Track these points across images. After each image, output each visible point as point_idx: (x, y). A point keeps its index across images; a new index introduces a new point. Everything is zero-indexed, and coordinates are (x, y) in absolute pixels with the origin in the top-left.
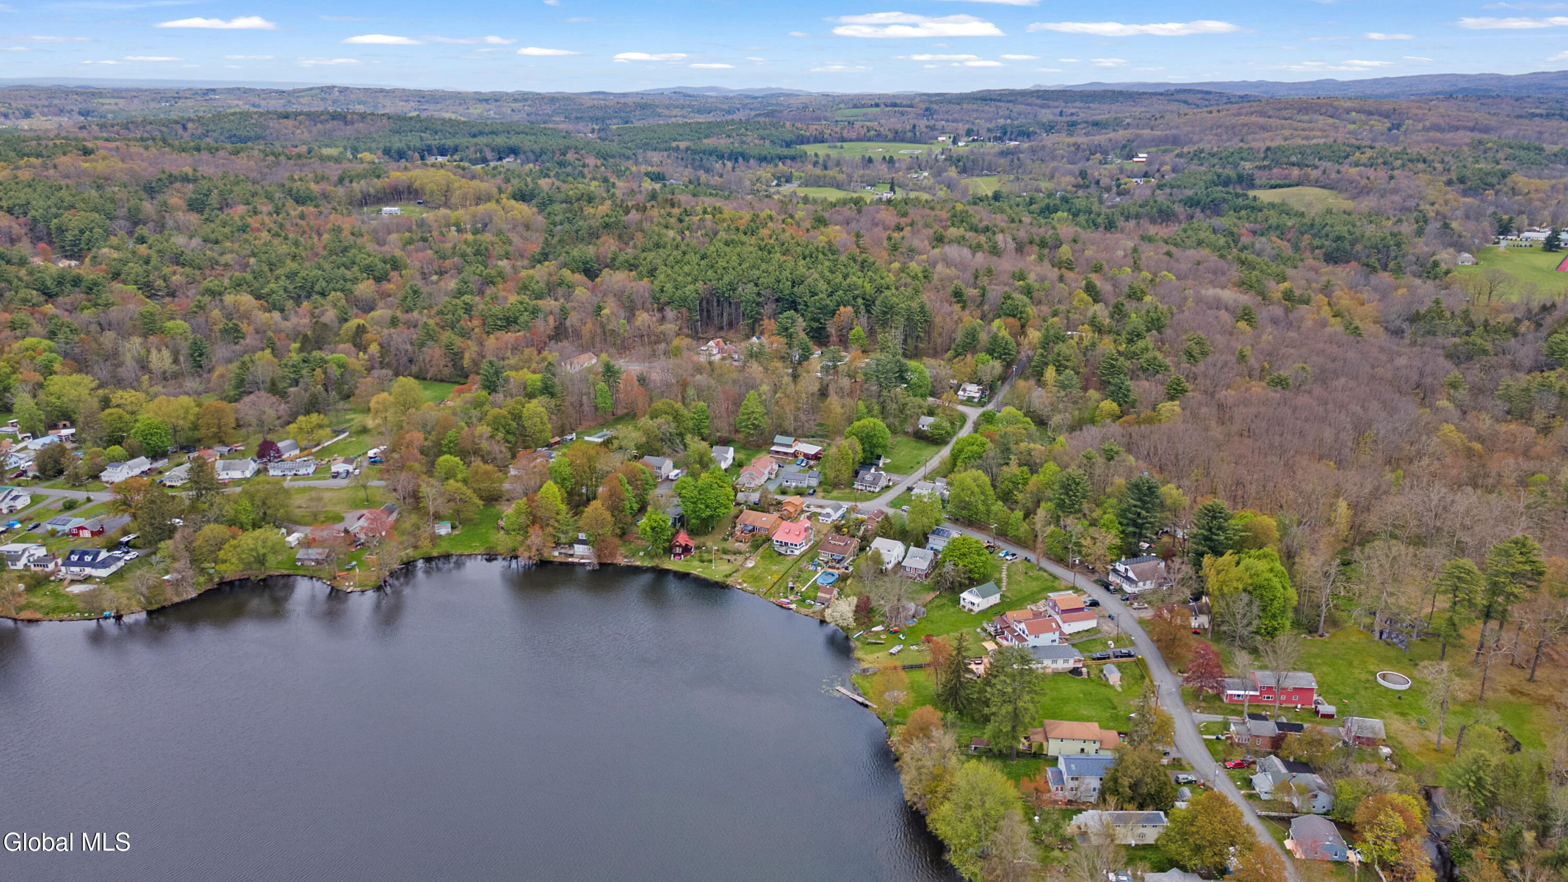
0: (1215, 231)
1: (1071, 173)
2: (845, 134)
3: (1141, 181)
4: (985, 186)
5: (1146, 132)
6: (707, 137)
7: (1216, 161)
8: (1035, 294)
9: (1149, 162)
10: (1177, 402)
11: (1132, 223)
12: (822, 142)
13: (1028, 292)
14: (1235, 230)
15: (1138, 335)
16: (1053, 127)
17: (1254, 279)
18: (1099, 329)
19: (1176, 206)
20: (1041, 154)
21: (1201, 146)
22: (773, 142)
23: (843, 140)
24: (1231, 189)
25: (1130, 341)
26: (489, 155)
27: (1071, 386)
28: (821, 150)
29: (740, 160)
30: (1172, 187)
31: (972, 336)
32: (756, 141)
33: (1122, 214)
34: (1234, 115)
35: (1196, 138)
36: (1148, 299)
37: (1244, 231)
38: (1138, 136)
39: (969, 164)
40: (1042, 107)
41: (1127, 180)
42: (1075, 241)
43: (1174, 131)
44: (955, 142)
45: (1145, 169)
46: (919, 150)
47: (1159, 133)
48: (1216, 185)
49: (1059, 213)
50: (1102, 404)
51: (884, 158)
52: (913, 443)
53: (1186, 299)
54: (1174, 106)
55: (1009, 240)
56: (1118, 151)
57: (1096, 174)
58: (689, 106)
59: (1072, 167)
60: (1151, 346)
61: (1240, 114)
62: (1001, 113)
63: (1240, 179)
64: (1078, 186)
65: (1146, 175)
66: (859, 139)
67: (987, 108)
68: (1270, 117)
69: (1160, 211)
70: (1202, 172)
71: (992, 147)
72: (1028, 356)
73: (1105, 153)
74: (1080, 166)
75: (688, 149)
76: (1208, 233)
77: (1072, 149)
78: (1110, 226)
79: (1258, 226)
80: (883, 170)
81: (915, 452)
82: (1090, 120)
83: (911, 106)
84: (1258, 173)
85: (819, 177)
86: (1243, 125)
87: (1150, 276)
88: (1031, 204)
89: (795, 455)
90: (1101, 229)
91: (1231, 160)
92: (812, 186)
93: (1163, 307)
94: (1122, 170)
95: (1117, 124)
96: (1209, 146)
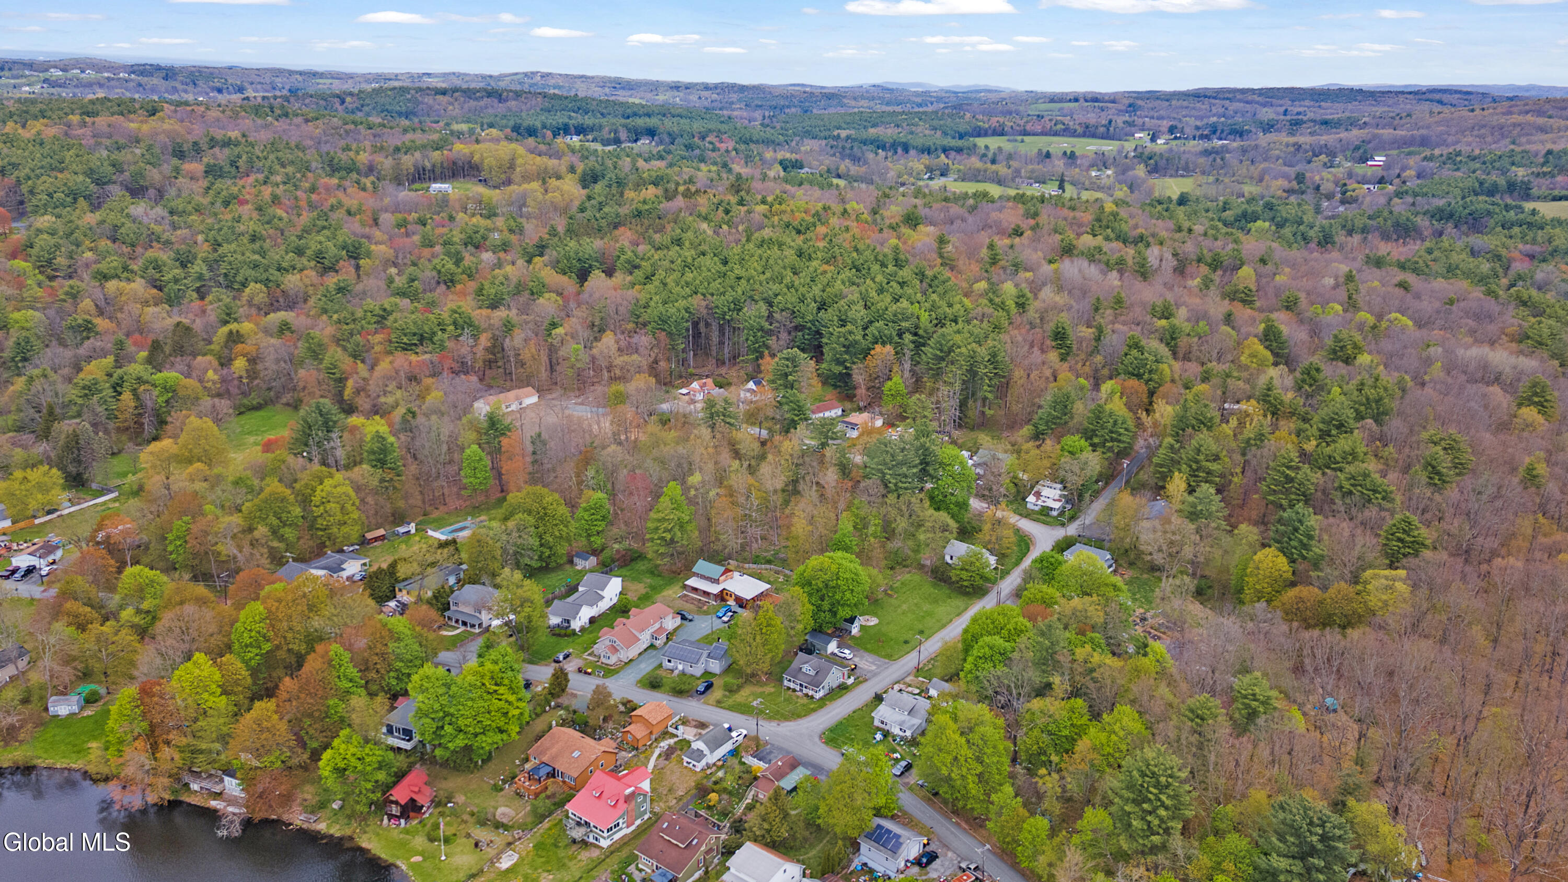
0: (1473, 253)
1: (1286, 176)
2: (1029, 127)
3: (1374, 188)
4: (1173, 187)
5: (1386, 133)
6: (873, 126)
7: (1478, 165)
8: (1183, 342)
9: (1387, 166)
10: (1402, 573)
11: (1356, 238)
12: (1002, 134)
13: (1171, 339)
14: (1504, 252)
15: (1340, 426)
16: (1272, 126)
17: (1546, 331)
18: (1274, 410)
19: (1418, 220)
20: (1251, 154)
21: (1458, 148)
22: (945, 134)
23: (1025, 133)
24: (1497, 199)
25: (1324, 435)
26: (623, 135)
27: (1209, 516)
28: (994, 143)
29: (900, 151)
30: (1415, 195)
31: (1063, 405)
32: (927, 132)
33: (1344, 227)
34: (1504, 114)
35: (1450, 139)
36: (1364, 359)
37: (1516, 254)
38: (1375, 136)
39: (1162, 163)
40: (1264, 105)
41: (1356, 185)
42: (1263, 261)
43: (1424, 132)
44: (1153, 139)
45: (1380, 172)
46: (1109, 147)
47: (1403, 133)
48: (1476, 194)
49: (1259, 223)
50: (1260, 555)
51: (1065, 153)
52: (928, 588)
53: (1428, 362)
54: (1426, 106)
55: (1168, 256)
56: (1348, 153)
57: (1317, 178)
58: (880, 98)
59: (1287, 169)
60: (1361, 449)
61: (1511, 113)
62: (1214, 110)
63: (1512, 187)
64: (1290, 192)
65: (1381, 181)
66: (1044, 133)
67: (1198, 105)
68: (1550, 117)
69: (1397, 225)
70: (1461, 178)
71: (1195, 145)
72: (1148, 447)
73: (1332, 154)
74: (1299, 168)
75: (848, 137)
76: (1464, 256)
77: (1292, 149)
78: (1326, 241)
79: (1537, 248)
80: (1059, 165)
81: (926, 607)
82: (1318, 118)
83: (1113, 102)
84: (1535, 182)
85: (979, 171)
86: (1514, 125)
87: (1370, 319)
88: (1224, 210)
89: (722, 596)
90: (1313, 245)
91: (1497, 164)
92: (970, 180)
93: (1388, 379)
94: (1350, 175)
95: (1352, 123)
96: (1469, 149)
